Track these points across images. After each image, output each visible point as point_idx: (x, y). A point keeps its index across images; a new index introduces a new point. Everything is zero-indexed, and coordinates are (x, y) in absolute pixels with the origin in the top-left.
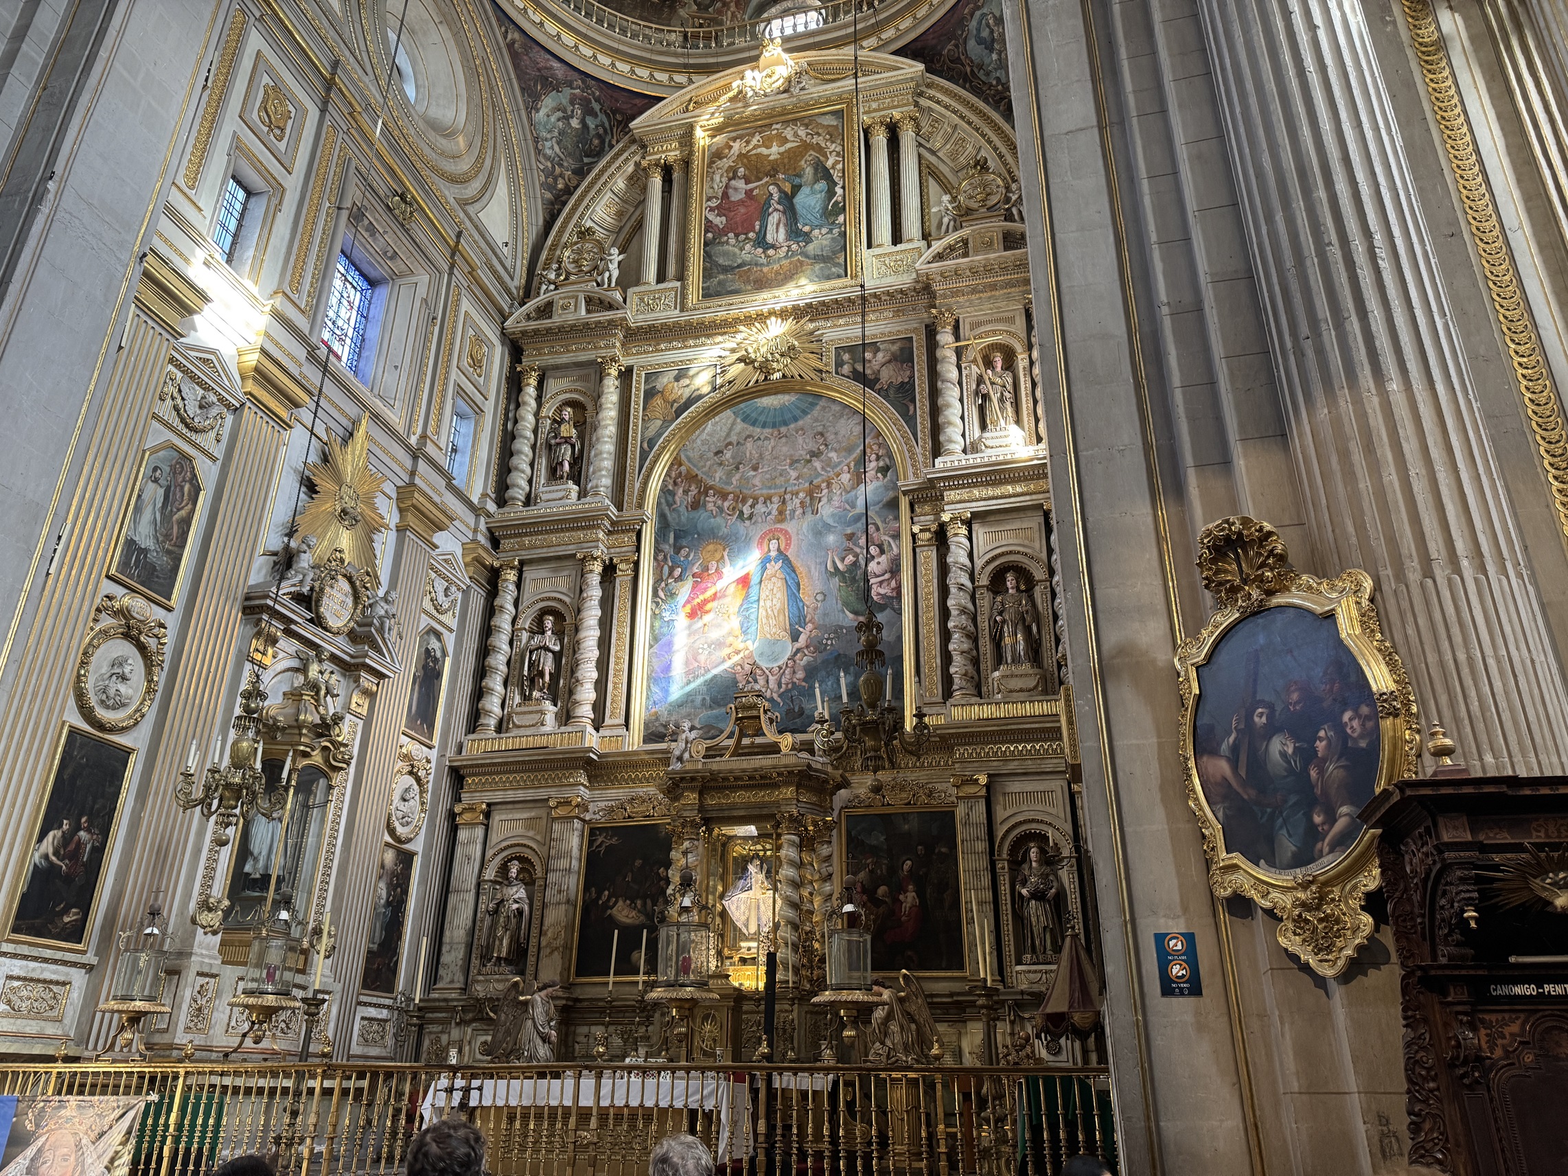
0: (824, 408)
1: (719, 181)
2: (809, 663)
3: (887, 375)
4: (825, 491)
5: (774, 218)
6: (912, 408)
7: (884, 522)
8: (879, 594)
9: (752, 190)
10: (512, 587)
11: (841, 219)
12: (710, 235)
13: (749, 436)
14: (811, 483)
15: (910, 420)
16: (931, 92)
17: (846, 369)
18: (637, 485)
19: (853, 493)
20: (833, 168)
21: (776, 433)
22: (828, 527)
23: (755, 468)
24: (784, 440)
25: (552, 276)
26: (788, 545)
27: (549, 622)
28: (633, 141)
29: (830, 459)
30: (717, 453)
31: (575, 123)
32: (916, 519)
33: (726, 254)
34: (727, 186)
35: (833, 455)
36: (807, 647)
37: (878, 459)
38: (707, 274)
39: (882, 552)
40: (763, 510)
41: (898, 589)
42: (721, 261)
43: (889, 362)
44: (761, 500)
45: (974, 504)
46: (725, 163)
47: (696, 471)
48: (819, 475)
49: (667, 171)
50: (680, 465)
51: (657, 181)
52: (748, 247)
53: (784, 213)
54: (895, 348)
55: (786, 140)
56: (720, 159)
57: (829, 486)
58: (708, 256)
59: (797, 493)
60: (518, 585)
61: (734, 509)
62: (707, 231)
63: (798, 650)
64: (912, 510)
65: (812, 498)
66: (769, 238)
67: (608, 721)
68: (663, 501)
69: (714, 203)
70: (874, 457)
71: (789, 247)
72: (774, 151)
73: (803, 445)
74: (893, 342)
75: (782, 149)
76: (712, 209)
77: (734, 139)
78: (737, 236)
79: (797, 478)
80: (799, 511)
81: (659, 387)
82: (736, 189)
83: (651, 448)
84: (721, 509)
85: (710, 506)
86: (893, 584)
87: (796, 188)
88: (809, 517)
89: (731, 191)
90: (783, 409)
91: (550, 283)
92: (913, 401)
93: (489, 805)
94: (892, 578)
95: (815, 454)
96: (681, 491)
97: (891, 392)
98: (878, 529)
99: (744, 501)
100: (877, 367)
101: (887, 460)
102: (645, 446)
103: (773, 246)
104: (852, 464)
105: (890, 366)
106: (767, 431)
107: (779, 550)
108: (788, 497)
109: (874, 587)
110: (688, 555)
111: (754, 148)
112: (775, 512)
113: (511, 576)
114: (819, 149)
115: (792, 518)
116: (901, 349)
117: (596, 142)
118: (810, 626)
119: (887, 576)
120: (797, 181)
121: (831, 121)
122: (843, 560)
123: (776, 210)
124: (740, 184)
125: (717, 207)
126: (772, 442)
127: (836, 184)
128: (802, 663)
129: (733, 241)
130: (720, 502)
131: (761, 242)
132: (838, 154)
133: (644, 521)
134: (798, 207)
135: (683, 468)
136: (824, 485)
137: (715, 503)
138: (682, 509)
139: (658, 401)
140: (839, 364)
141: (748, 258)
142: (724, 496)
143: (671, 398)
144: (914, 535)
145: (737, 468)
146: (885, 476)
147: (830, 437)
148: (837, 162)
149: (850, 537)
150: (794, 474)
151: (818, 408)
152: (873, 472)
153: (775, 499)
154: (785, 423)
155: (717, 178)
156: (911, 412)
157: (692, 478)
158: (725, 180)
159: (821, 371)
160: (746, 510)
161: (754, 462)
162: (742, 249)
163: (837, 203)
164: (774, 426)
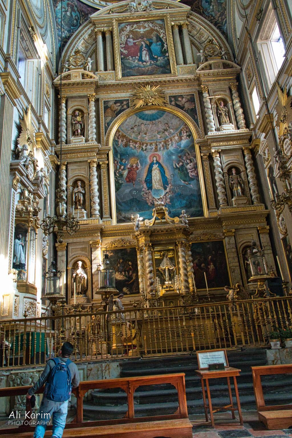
0: (167, 115)
1: (124, 38)
2: (171, 197)
3: (187, 106)
4: (170, 142)
5: (144, 52)
6: (196, 117)
7: (191, 152)
8: (191, 175)
9: (136, 43)
10: (65, 171)
11: (167, 55)
12: (122, 56)
13: (142, 123)
14: (165, 139)
15: (196, 121)
16: (192, 17)
17: (173, 103)
18: (105, 138)
19: (179, 143)
20: (163, 38)
21: (151, 123)
22: (172, 154)
23: (146, 134)
24: (154, 125)
25: (67, 66)
26: (160, 159)
27: (79, 183)
28: (90, 22)
29: (171, 132)
30: (132, 129)
31: (68, 14)
32: (202, 152)
33: (129, 63)
34: (127, 41)
35: (171, 130)
36: (170, 192)
37: (186, 132)
38: (123, 69)
39: (191, 162)
40: (150, 147)
41: (197, 173)
42: (127, 65)
43: (187, 101)
44: (149, 144)
45: (221, 147)
46: (125, 33)
47: (125, 134)
48: (167, 137)
49: (104, 34)
50: (119, 132)
51: (100, 37)
52: (136, 61)
53: (148, 51)
54: (189, 97)
55: (145, 27)
56: (123, 31)
57: (171, 140)
58: (122, 63)
59: (161, 143)
60: (67, 170)
61: (140, 147)
62: (121, 55)
63: (167, 193)
64: (200, 149)
65: (166, 144)
66: (143, 59)
67: (104, 216)
68: (114, 144)
69: (123, 46)
70: (185, 132)
71: (151, 62)
72: (142, 31)
73: (161, 127)
74: (188, 95)
75: (145, 30)
76: (122, 48)
77: (127, 25)
78: (132, 57)
79: (160, 138)
80: (162, 148)
81: (109, 106)
82: (130, 42)
83: (109, 126)
84: (135, 147)
85: (131, 146)
86: (196, 172)
87: (151, 43)
88: (166, 150)
89: (128, 42)
90: (152, 115)
91: (66, 68)
92: (196, 114)
93: (67, 244)
94: (195, 170)
95: (166, 130)
96: (120, 141)
97: (189, 111)
98: (189, 155)
99: (143, 144)
100: (183, 103)
101: (190, 133)
102: (106, 125)
103: (145, 62)
104: (178, 134)
105: (188, 103)
106: (148, 122)
107: (156, 160)
108: (158, 143)
109: (190, 173)
110: (125, 162)
111: (135, 28)
112: (154, 148)
113: (64, 168)
114: (157, 31)
115: (160, 150)
116: (191, 98)
117: (75, 21)
118: (170, 185)
119: (193, 169)
120: (151, 41)
121: (160, 22)
122: (178, 164)
123: (144, 50)
124: (131, 40)
125: (124, 47)
126: (151, 126)
127: (164, 43)
128: (169, 197)
129: (131, 59)
130: (134, 145)
131: (140, 59)
132: (164, 34)
133: (109, 150)
134: (152, 49)
135: (120, 133)
136: (170, 140)
137: (133, 145)
138: (122, 147)
139: (109, 110)
140: (171, 101)
141: (137, 65)
142: (136, 143)
143: (114, 109)
144: (201, 157)
145: (139, 134)
146: (189, 138)
147: (170, 125)
148: (164, 36)
149: (180, 157)
150: (159, 136)
151: (165, 115)
152: (185, 137)
153: (153, 144)
154: (154, 120)
155: (123, 37)
156: (196, 118)
157: (124, 136)
158: (126, 38)
159: (165, 103)
160: (144, 148)
161: (145, 132)
162: (134, 62)
163: (165, 49)
164: (150, 120)
